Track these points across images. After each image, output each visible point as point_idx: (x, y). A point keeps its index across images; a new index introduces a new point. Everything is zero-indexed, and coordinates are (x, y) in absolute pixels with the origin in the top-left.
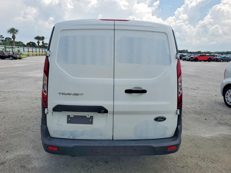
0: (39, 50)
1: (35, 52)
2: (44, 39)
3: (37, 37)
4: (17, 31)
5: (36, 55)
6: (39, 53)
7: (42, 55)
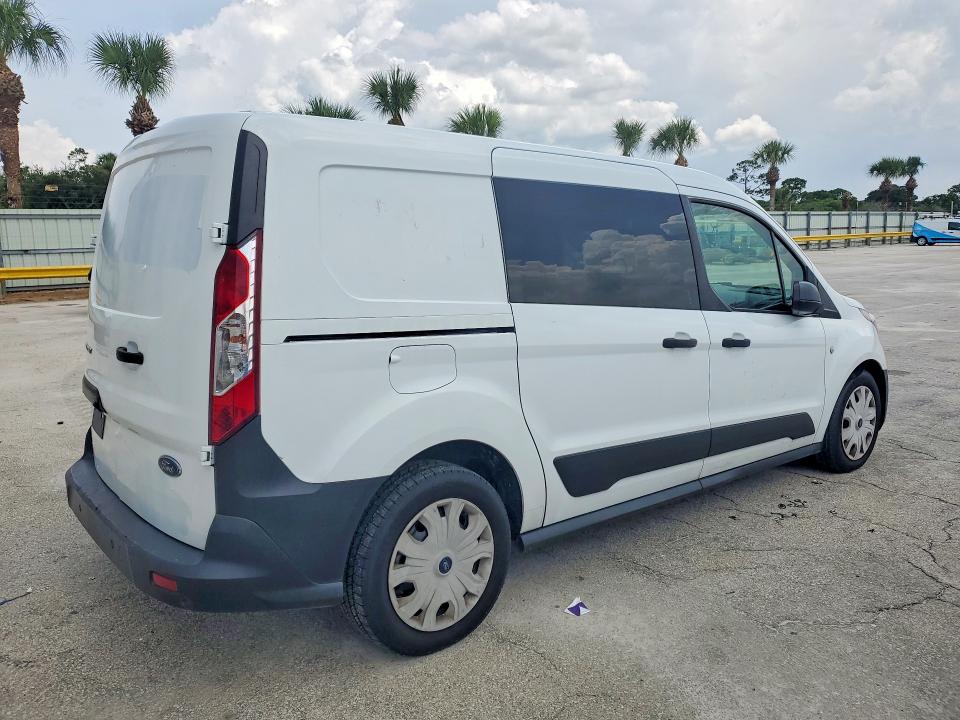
0: (881, 218)
1: (864, 230)
2: (919, 167)
3: (880, 164)
4: (787, 151)
5: (867, 242)
6: (881, 231)
7: (900, 241)
